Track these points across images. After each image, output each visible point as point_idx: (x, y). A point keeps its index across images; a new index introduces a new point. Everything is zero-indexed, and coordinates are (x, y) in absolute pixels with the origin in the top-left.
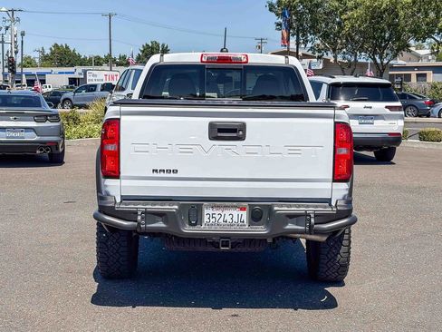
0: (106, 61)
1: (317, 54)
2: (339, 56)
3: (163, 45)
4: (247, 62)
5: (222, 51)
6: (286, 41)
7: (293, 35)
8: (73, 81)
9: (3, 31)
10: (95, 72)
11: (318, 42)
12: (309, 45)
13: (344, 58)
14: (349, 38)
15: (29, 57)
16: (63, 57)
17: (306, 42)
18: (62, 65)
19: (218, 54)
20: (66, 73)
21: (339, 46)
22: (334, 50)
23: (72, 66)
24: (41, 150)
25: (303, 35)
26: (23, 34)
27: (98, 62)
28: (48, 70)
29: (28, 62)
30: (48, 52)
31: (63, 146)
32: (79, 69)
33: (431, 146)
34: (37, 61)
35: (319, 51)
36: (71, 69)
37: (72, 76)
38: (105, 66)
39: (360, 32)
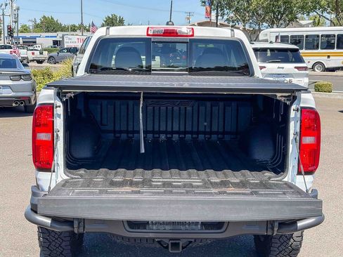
0: (80, 28)
1: (231, 24)
2: (247, 25)
3: (120, 17)
4: (192, 35)
5: (167, 24)
6: (209, 14)
7: (214, 10)
8: (55, 43)
9: (3, 7)
10: (70, 37)
11: (232, 15)
12: (226, 17)
13: (250, 27)
14: (255, 12)
15: (26, 25)
16: (49, 25)
17: (223, 15)
18: (48, 31)
19: (163, 27)
20: (51, 37)
21: (247, 18)
22: (244, 21)
23: (56, 32)
24: (16, 103)
25: (221, 10)
26: (18, 9)
27: (74, 29)
28: (38, 35)
29: (25, 29)
30: (38, 22)
31: (35, 99)
32: (60, 34)
33: (324, 96)
34: (31, 28)
35: (233, 22)
36: (54, 34)
37: (55, 39)
38: (78, 32)
39: (263, 7)
